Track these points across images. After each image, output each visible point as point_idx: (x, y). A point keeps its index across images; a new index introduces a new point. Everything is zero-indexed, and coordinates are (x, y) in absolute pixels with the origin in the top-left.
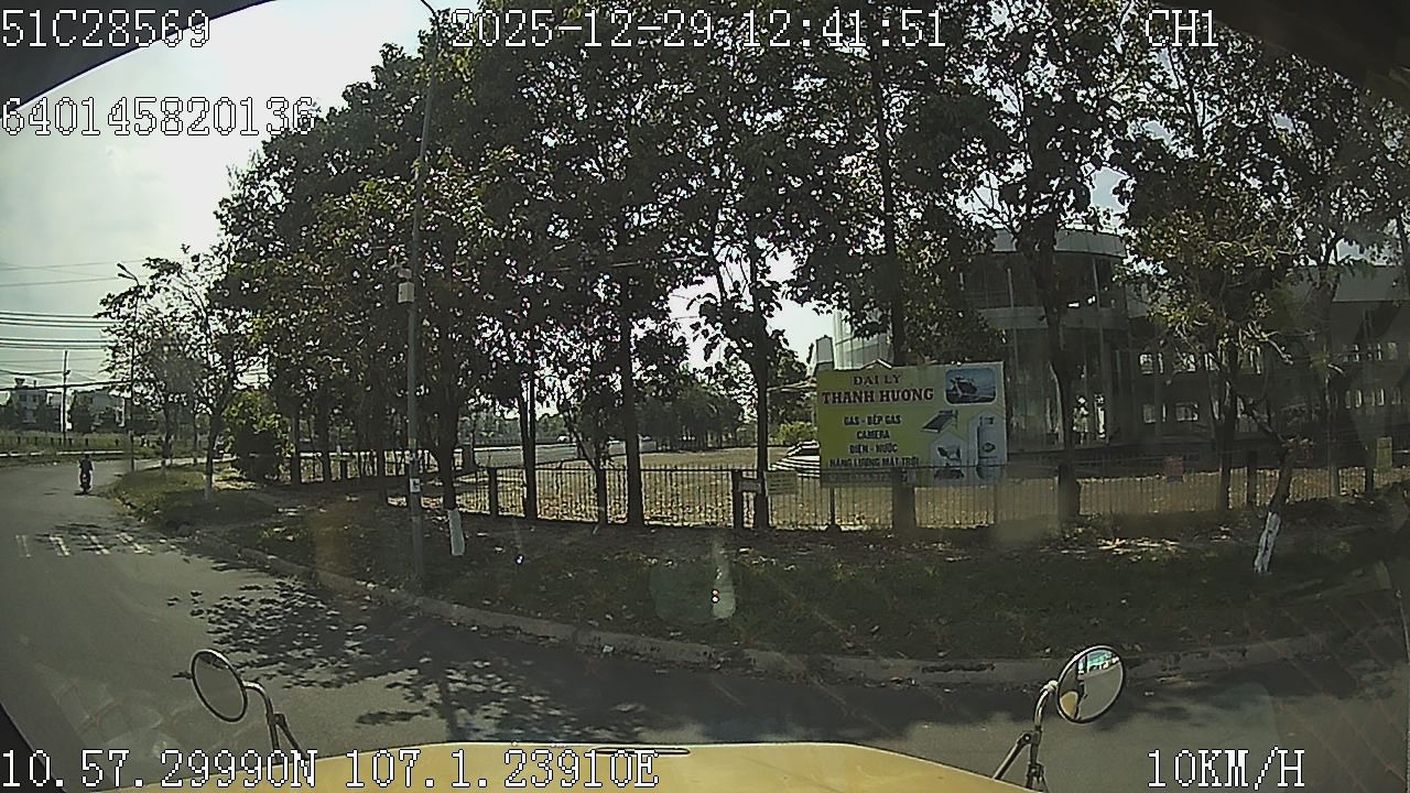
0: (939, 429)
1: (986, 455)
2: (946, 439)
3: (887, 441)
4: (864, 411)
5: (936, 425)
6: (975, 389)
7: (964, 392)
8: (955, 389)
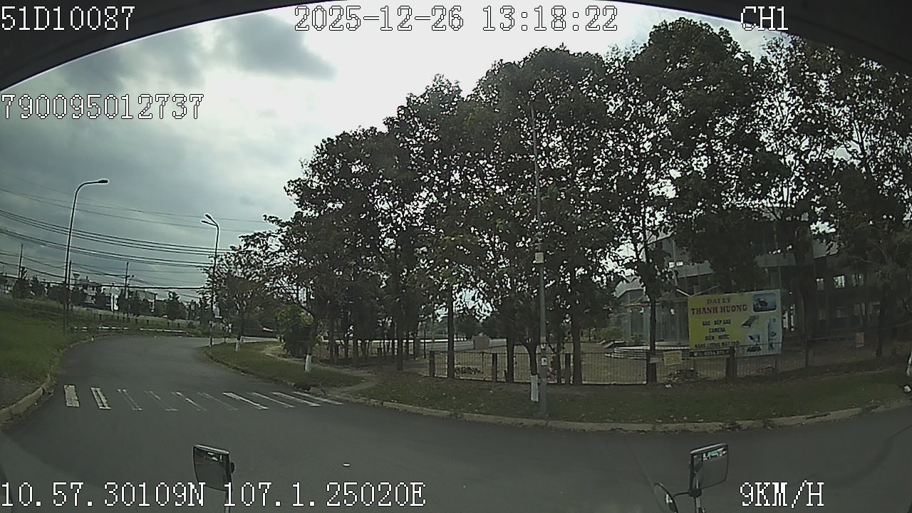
0: (750, 326)
1: (772, 338)
2: (753, 331)
3: (724, 333)
4: (712, 318)
5: (748, 324)
6: (767, 304)
7: (762, 306)
8: (757, 304)
